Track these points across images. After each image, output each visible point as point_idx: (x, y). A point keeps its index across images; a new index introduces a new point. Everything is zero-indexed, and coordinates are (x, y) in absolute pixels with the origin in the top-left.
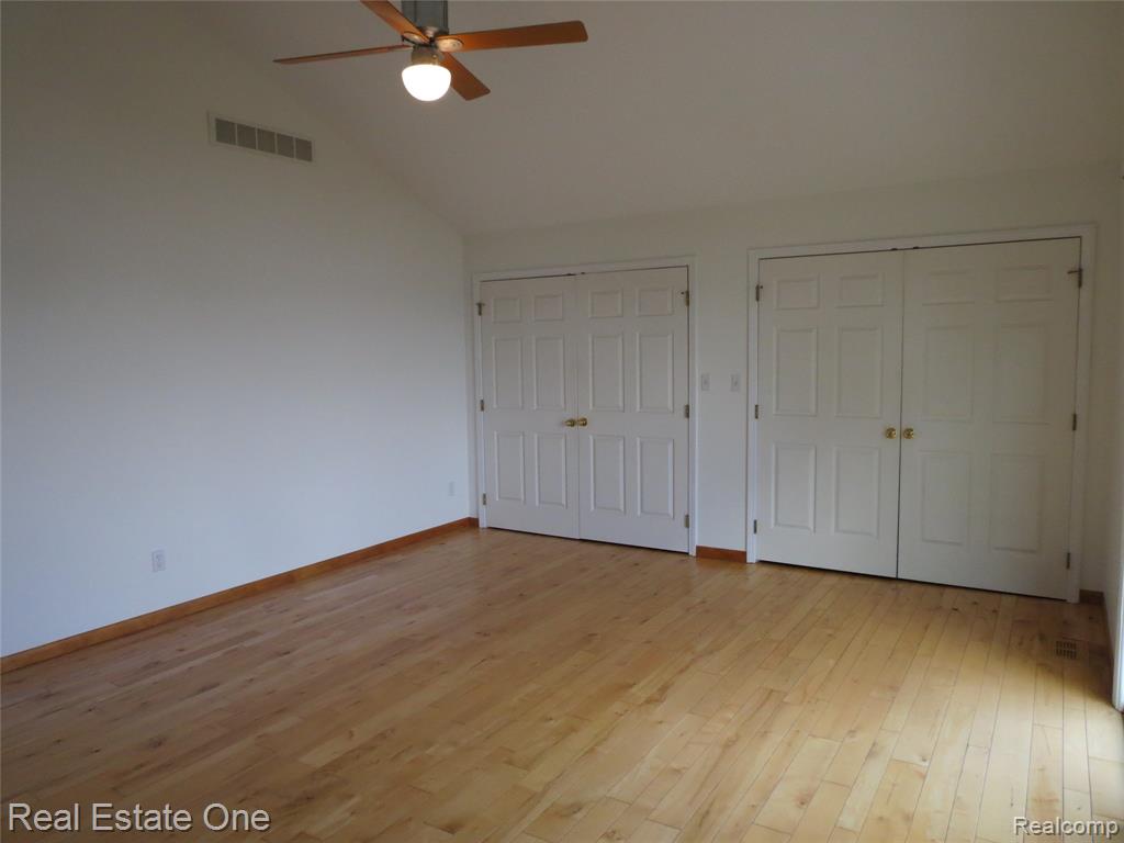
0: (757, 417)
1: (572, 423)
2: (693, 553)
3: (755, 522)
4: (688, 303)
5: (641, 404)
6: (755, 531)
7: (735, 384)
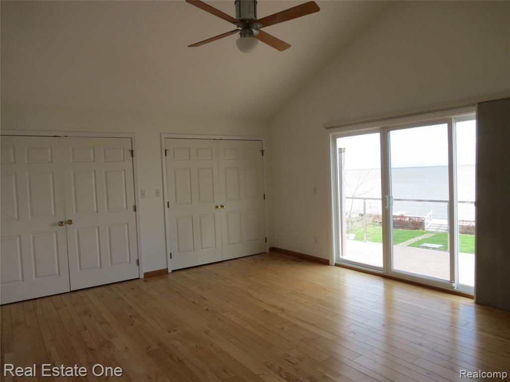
0: (168, 207)
1: (61, 224)
2: (142, 276)
3: (171, 254)
4: (133, 156)
5: (108, 208)
6: (171, 258)
7: (157, 193)
